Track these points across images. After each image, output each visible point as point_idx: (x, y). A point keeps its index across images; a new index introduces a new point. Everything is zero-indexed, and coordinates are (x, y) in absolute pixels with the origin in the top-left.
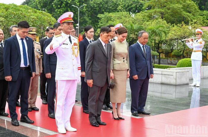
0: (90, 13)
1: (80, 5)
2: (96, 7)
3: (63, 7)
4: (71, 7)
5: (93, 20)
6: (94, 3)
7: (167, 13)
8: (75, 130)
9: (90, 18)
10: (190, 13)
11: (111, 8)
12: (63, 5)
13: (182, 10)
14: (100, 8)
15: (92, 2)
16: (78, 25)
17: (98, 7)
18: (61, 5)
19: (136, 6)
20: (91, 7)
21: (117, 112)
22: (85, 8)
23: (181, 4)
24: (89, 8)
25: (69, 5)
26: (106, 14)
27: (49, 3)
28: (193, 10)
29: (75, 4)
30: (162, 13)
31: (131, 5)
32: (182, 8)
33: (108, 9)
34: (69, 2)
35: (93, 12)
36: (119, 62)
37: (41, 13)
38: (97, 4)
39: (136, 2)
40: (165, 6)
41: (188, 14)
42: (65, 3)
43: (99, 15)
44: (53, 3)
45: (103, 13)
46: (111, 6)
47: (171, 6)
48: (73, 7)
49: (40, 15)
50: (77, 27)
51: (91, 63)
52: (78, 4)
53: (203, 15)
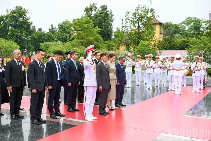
0: (32, 42)
1: (26, 36)
2: (37, 38)
3: (14, 38)
4: (20, 38)
5: (35, 46)
6: (35, 35)
7: (84, 42)
8: (96, 118)
9: (32, 45)
10: (98, 42)
11: (46, 38)
12: (15, 36)
13: (94, 41)
14: (39, 39)
15: (34, 35)
16: (26, 50)
17: (38, 38)
18: (13, 36)
19: (63, 37)
20: (33, 38)
21: (111, 105)
22: (29, 38)
23: (93, 37)
24: (32, 39)
25: (18, 36)
26: (45, 43)
27: (4, 35)
28: (100, 40)
29: (23, 36)
30: (82, 43)
31: (59, 37)
32: (94, 39)
33: (45, 39)
34: (19, 35)
35: (34, 41)
36: (112, 75)
37: (10, 42)
38: (37, 36)
39: (63, 35)
40: (83, 38)
41: (97, 43)
42: (15, 35)
43: (41, 43)
44: (7, 35)
45: (43, 42)
46: (46, 37)
47: (87, 38)
48: (21, 38)
49: (10, 43)
50: (25, 52)
51: (100, 76)
52: (25, 36)
53: (106, 44)
